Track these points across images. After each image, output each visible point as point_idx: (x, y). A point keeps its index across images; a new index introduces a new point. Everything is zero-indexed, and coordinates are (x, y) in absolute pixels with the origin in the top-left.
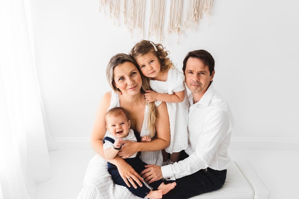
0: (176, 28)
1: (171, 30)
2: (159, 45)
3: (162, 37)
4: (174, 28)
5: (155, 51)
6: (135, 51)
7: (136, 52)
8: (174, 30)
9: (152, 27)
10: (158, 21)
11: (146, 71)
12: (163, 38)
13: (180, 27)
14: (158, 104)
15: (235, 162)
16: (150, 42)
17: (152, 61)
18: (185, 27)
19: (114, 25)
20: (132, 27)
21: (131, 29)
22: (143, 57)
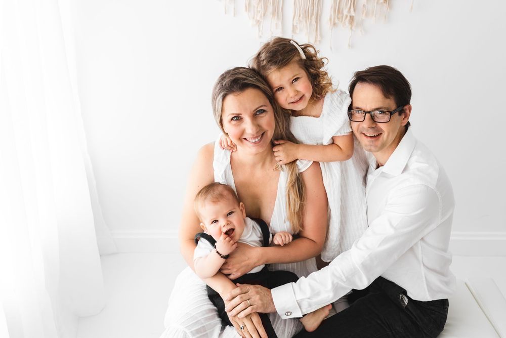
0: (347, 16)
1: (336, 21)
2: (307, 46)
3: (319, 35)
4: (343, 17)
5: (301, 59)
6: (263, 60)
7: (265, 62)
8: (342, 21)
9: (300, 16)
10: (310, 4)
11: (285, 98)
12: (321, 35)
13: (353, 15)
14: (304, 166)
15: (466, 284)
16: (292, 42)
17: (296, 79)
18: (364, 14)
19: (226, 13)
20: (261, 17)
21: (259, 21)
22: (280, 71)
